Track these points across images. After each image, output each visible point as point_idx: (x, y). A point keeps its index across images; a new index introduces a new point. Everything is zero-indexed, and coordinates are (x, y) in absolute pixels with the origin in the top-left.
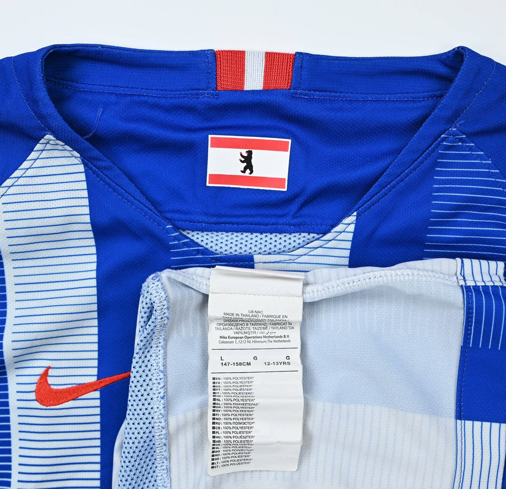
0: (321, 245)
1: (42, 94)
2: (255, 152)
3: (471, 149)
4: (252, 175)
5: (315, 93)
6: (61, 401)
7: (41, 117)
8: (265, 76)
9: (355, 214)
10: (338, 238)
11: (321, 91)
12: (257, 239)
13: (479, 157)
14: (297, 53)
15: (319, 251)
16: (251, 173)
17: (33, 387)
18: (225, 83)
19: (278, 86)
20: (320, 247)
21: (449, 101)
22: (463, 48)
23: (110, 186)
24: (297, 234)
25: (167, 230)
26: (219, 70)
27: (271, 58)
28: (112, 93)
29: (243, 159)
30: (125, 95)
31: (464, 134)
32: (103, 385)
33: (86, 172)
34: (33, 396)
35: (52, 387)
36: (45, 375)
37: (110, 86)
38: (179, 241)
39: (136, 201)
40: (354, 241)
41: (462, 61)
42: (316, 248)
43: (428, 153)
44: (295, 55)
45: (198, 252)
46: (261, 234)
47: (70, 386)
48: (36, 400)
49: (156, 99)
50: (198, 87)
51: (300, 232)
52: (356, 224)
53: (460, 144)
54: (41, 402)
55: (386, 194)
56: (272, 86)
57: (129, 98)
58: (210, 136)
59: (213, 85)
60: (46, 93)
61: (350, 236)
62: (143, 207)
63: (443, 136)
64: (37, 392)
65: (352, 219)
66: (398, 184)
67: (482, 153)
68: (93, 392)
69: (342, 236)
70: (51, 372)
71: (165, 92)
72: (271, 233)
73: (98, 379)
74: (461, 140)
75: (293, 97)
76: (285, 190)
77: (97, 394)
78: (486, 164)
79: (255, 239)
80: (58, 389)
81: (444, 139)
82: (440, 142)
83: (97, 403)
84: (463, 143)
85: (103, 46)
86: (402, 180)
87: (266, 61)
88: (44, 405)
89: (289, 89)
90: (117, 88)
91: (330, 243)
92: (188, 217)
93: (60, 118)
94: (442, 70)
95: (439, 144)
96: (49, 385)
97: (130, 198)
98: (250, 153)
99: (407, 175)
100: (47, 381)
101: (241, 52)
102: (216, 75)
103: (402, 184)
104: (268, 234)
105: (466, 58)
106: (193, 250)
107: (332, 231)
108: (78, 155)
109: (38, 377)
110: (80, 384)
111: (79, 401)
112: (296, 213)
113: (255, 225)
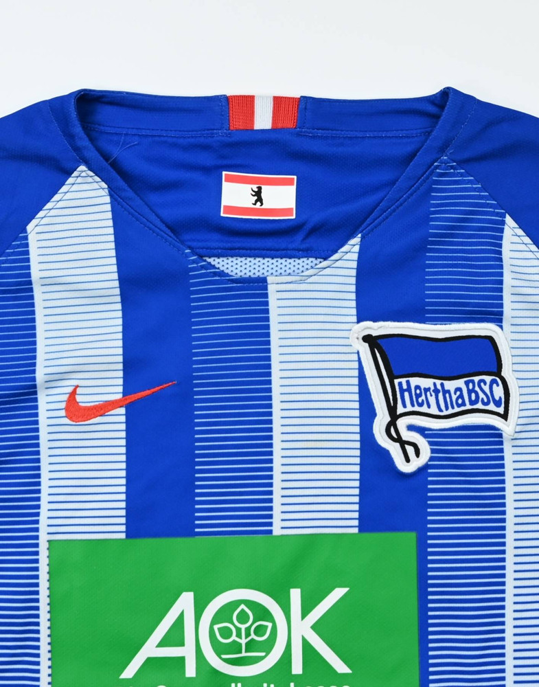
0: (329, 264)
1: (78, 129)
2: (264, 188)
3: (462, 175)
4: (263, 207)
5: (318, 131)
6: (89, 418)
7: (77, 149)
8: (273, 117)
9: (360, 235)
10: (344, 258)
11: (324, 130)
12: (269, 264)
13: (469, 182)
14: (302, 97)
15: (327, 271)
16: (261, 205)
17: (63, 405)
18: (237, 123)
19: (285, 125)
20: (328, 267)
21: (439, 133)
22: (448, 88)
23: (133, 215)
24: (305, 259)
25: (186, 254)
26: (231, 112)
27: (278, 101)
28: (135, 135)
29: (254, 194)
30: (147, 136)
31: (455, 162)
32: (127, 402)
33: (112, 203)
34: (63, 413)
35: (80, 404)
36: (73, 394)
37: (133, 128)
38: (197, 264)
39: (157, 229)
40: (360, 261)
41: (448, 98)
42: (325, 268)
43: (423, 180)
44: (300, 99)
45: (215, 274)
46: (273, 259)
47: (97, 403)
48: (66, 417)
49: (174, 140)
50: (212, 127)
51: (308, 257)
52: (361, 245)
53: (452, 171)
54: (71, 419)
55: (387, 218)
56: (280, 125)
57: (150, 139)
58: (224, 173)
59: (226, 126)
60: (81, 129)
61: (355, 256)
62: (164, 234)
63: (436, 164)
64: (67, 409)
65: (356, 240)
66: (398, 208)
67: (472, 178)
68: (119, 409)
69: (348, 256)
70: (79, 391)
71: (184, 133)
72: (281, 258)
73: (124, 396)
74: (452, 167)
75: (298, 135)
76: (294, 217)
77: (122, 411)
78: (476, 188)
79: (267, 264)
80: (86, 407)
81: (437, 167)
82: (433, 170)
83: (123, 419)
84: (454, 169)
85: (127, 93)
86: (401, 205)
87: (274, 104)
88: (73, 421)
89: (295, 128)
90: (139, 131)
91: (337, 262)
92: (204, 244)
93: (93, 149)
94: (432, 109)
95: (432, 173)
96: (78, 403)
97: (151, 226)
98: (260, 188)
99: (405, 200)
100: (75, 399)
101: (251, 96)
102: (229, 116)
103: (401, 208)
104: (279, 259)
105: (451, 96)
106: (211, 272)
107: (339, 251)
108: (106, 186)
109: (68, 395)
110: (106, 401)
111: (106, 417)
112: (304, 239)
113: (267, 250)
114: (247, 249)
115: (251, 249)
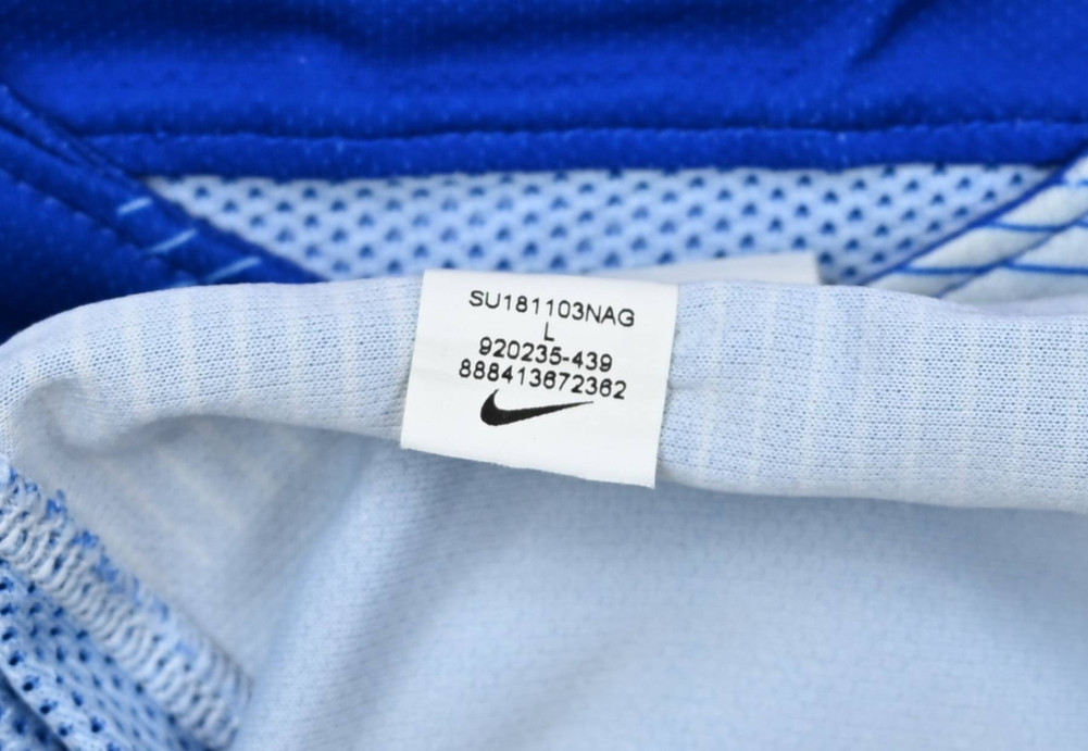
46: (670, 171)
79: (634, 202)
112: (867, 56)
113: (638, 123)
114: (509, 128)
115: (533, 125)
